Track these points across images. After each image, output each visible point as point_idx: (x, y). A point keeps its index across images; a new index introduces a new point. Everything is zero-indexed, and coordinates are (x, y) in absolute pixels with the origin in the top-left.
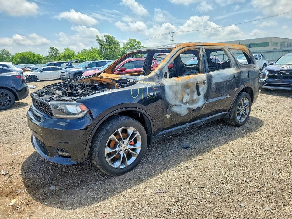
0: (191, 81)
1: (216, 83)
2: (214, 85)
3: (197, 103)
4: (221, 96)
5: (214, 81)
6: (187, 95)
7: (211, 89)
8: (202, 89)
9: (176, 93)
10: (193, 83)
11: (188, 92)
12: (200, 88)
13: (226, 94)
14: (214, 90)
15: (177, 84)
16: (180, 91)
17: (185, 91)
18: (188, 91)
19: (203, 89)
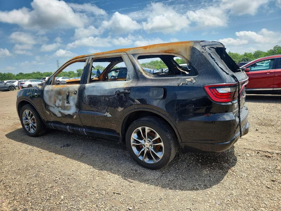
0: (63, 90)
1: (88, 95)
2: (86, 97)
3: (69, 110)
4: (97, 111)
5: (87, 93)
6: (59, 100)
7: (83, 101)
8: (72, 99)
9: (50, 97)
10: (65, 91)
11: (61, 99)
12: (71, 97)
13: (105, 111)
14: (87, 103)
15: (52, 90)
16: (53, 96)
17: (57, 97)
18: (60, 97)
19: (74, 99)
